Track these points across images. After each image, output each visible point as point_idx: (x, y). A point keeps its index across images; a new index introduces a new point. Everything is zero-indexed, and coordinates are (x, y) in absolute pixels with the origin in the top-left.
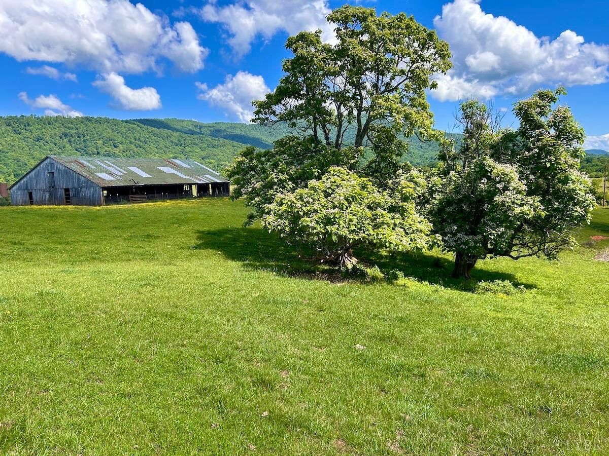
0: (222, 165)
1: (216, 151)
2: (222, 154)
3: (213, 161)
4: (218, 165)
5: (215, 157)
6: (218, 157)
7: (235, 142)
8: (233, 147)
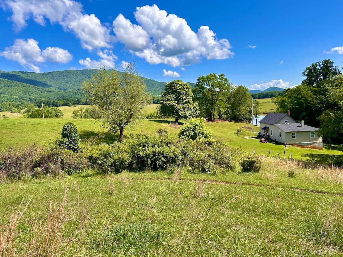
0: (13, 98)
1: (10, 89)
2: (15, 91)
3: (6, 95)
4: (11, 98)
5: (9, 93)
6: (12, 93)
7: (25, 84)
8: (23, 87)
